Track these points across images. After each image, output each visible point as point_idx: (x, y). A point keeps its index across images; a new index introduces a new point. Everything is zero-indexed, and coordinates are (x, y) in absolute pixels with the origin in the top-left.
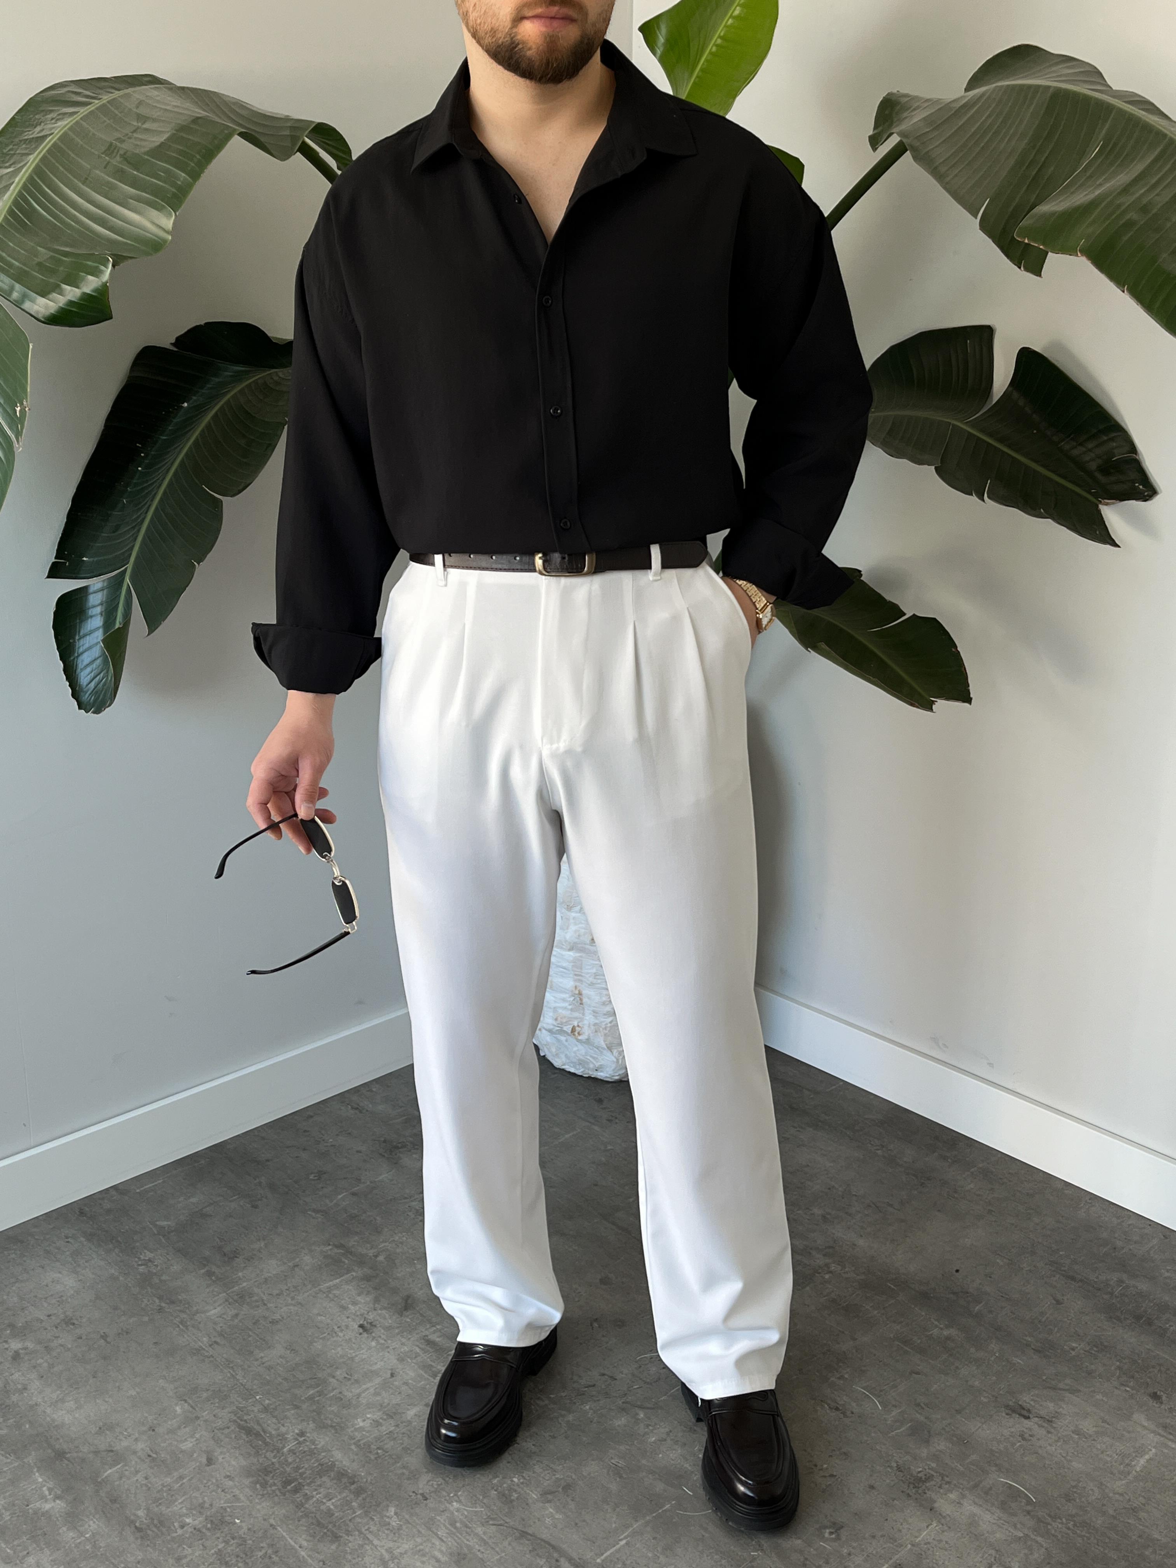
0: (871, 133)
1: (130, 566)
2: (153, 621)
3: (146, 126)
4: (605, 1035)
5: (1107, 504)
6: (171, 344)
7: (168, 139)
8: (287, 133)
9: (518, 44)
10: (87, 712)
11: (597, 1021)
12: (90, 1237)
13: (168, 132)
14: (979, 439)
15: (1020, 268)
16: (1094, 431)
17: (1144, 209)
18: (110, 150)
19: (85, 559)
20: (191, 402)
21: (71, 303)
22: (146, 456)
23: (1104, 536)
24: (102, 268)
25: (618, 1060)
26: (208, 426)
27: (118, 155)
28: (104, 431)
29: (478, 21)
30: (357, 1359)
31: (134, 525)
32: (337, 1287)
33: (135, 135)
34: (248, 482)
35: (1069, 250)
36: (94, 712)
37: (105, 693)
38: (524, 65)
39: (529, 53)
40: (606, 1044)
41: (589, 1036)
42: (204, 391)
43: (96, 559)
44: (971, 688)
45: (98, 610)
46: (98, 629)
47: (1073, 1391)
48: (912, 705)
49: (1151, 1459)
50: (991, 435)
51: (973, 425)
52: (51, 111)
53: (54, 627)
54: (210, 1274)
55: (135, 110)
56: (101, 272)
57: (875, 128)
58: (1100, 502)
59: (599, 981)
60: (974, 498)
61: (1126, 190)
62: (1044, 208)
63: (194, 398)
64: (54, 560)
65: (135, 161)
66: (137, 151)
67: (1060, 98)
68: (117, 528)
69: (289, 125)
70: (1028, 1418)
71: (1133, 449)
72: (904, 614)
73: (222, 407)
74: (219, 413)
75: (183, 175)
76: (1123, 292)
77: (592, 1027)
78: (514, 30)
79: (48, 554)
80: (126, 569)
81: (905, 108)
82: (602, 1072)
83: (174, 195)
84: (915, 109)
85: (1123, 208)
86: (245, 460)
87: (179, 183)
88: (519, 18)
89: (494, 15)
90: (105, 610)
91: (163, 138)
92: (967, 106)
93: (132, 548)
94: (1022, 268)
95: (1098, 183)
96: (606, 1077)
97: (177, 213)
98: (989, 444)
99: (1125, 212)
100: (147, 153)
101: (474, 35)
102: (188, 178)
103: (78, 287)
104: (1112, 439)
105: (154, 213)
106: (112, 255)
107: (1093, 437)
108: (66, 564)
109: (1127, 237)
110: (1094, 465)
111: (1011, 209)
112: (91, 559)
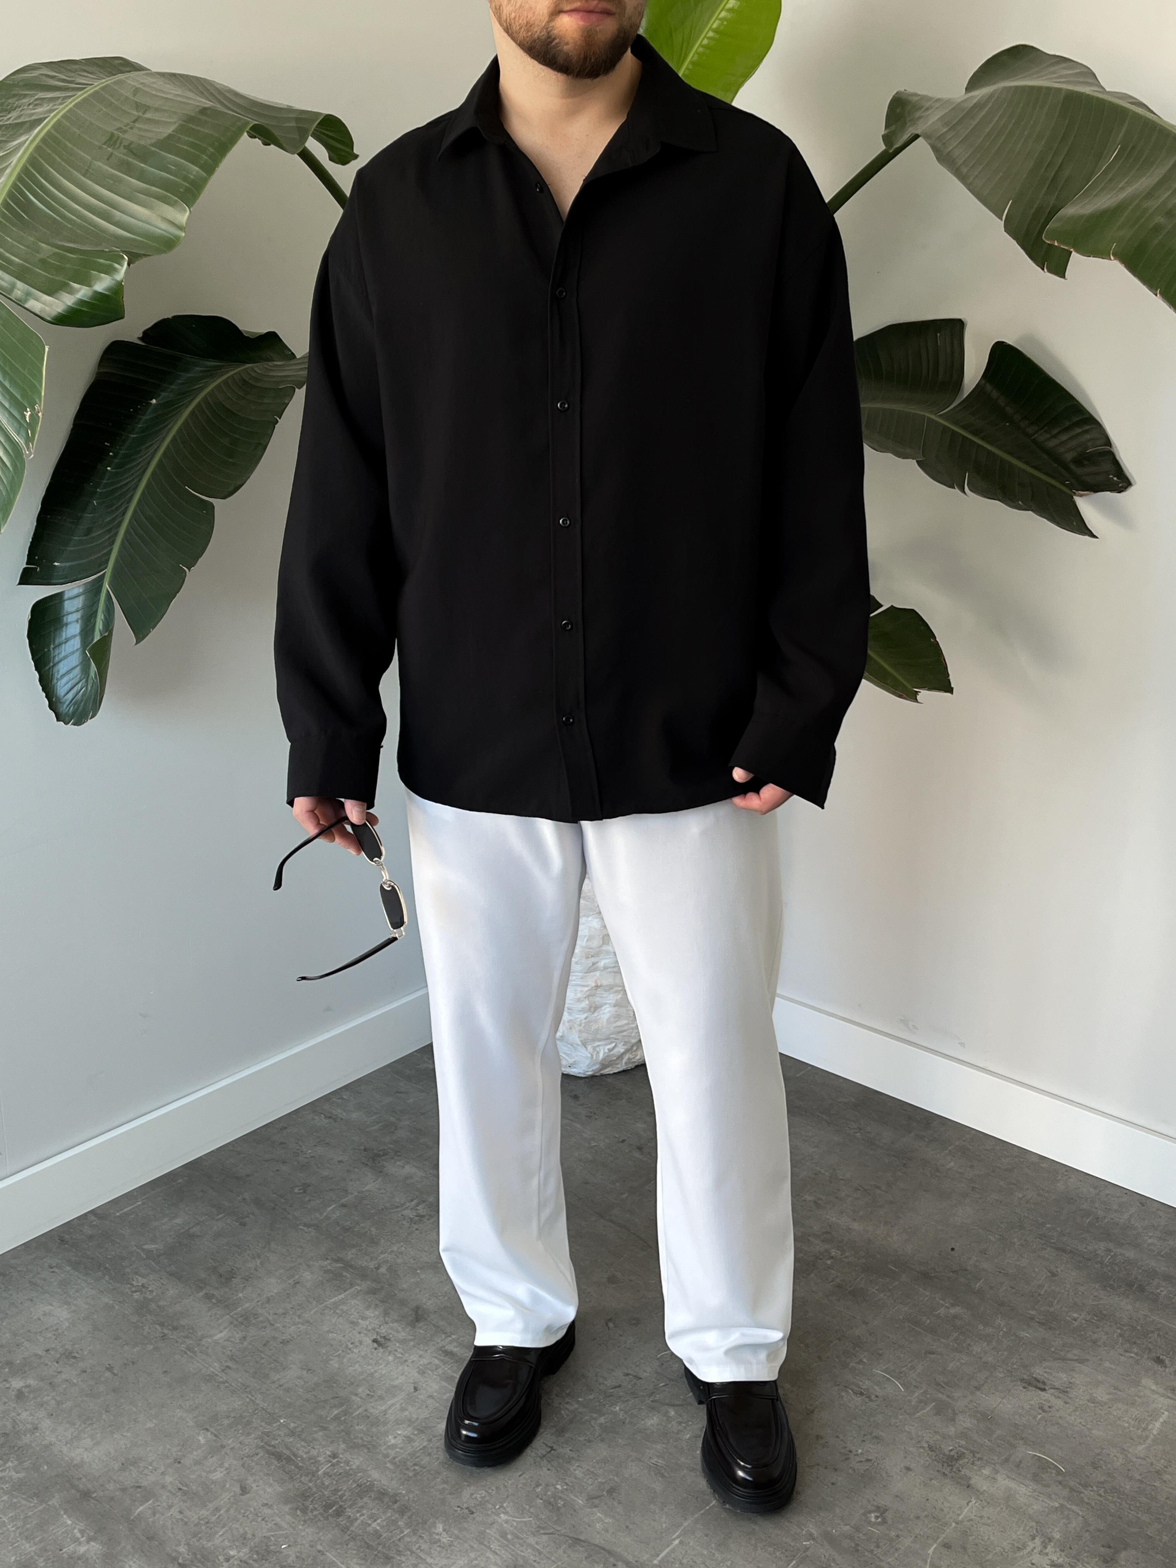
0: (885, 131)
1: (108, 571)
2: (140, 629)
3: (148, 115)
4: (580, 1031)
5: (1081, 496)
6: (139, 338)
7: (176, 131)
8: (293, 124)
9: (554, 39)
10: (66, 723)
11: (571, 1018)
12: (76, 1265)
13: (175, 123)
14: (953, 431)
15: (1043, 269)
16: (1067, 424)
18: (112, 141)
19: (56, 564)
20: (160, 398)
21: (81, 302)
22: (115, 456)
23: (1080, 527)
24: (116, 266)
25: (592, 1055)
26: (186, 423)
27: (122, 148)
28: (72, 429)
29: (513, 15)
30: (377, 1375)
31: (109, 527)
32: (343, 1302)
33: (137, 125)
34: (239, 483)
35: (1101, 253)
36: (74, 724)
37: (85, 704)
38: (560, 60)
39: (566, 48)
40: (581, 1041)
42: (172, 387)
43: (68, 564)
44: (952, 678)
45: (77, 616)
46: (75, 636)
47: (1081, 1361)
48: (900, 696)
49: (1165, 1422)
50: (964, 427)
51: (945, 417)
52: (25, 96)
53: (29, 636)
54: (209, 1297)
55: (131, 97)
56: (115, 270)
57: (887, 127)
58: (1075, 493)
60: (957, 491)
61: (1150, 194)
62: (1070, 211)
63: (163, 394)
64: (25, 566)
65: (143, 154)
66: (142, 143)
67: (1073, 100)
68: (89, 531)
69: (294, 115)
70: (1043, 1390)
71: (1108, 442)
72: (881, 606)
73: (199, 405)
74: (196, 411)
75: (196, 168)
76: (1156, 295)
77: (567, 1024)
78: (552, 24)
79: (19, 559)
80: (104, 574)
81: (917, 107)
82: (575, 1068)
83: (187, 190)
84: (927, 109)
85: (1150, 211)
86: (230, 460)
87: (192, 177)
88: (557, 12)
89: (531, 8)
90: (82, 617)
91: (170, 130)
92: (979, 106)
93: (109, 553)
94: (1045, 270)
95: (1120, 186)
96: (580, 1073)
97: (192, 209)
98: (963, 437)
99: (1153, 215)
100: (153, 145)
101: (508, 30)
102: (200, 171)
103: (90, 286)
104: (1086, 432)
105: (165, 207)
106: (124, 252)
107: (1067, 429)
108: (38, 570)
109: (1156, 242)
110: (1069, 456)
111: (1033, 210)
112: (64, 564)
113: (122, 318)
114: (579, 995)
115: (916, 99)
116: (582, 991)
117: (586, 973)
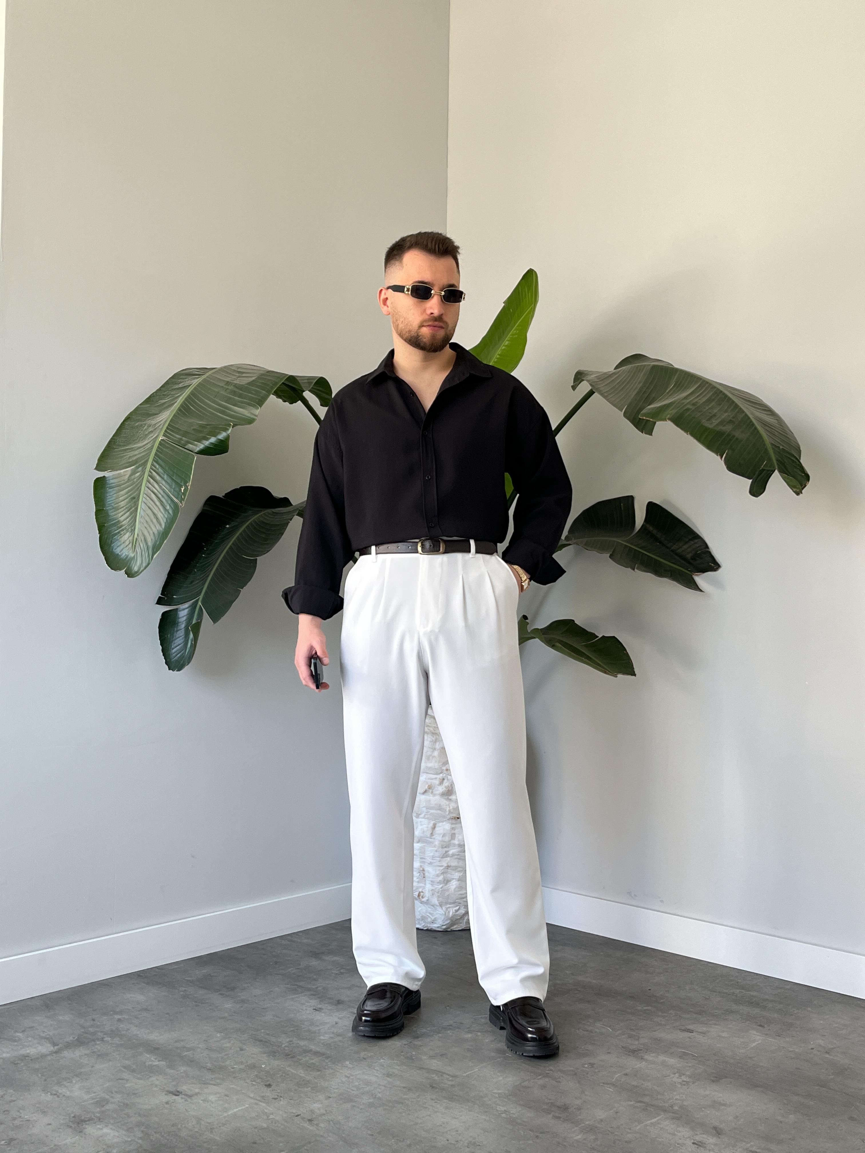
0: (572, 384)
1: (201, 597)
2: (216, 618)
3: (244, 375)
4: (438, 897)
5: (697, 575)
6: (223, 496)
7: (256, 379)
8: (306, 381)
10: (173, 671)
11: (433, 888)
13: (256, 376)
14: (630, 547)
15: (642, 433)
16: (687, 540)
17: (694, 404)
18: (228, 384)
19: (174, 597)
20: (231, 525)
21: (212, 444)
22: (207, 549)
23: (695, 586)
25: (445, 913)
26: (243, 531)
27: (233, 386)
28: (189, 534)
29: (403, 328)
30: (315, 1019)
31: (203, 578)
32: (297, 997)
33: (239, 378)
35: (665, 420)
36: (177, 671)
37: (184, 661)
39: (424, 340)
40: (439, 903)
41: (428, 897)
42: (237, 520)
43: (181, 596)
44: (635, 670)
45: (183, 618)
47: (715, 1024)
49: (759, 1043)
50: (635, 546)
51: (627, 541)
52: (188, 377)
53: (159, 628)
54: (221, 994)
55: (236, 370)
56: (228, 429)
57: (574, 383)
58: (693, 574)
59: (435, 861)
60: (630, 569)
61: (686, 398)
62: (651, 407)
63: (233, 523)
65: (240, 387)
66: (241, 383)
67: (654, 369)
68: (192, 582)
69: (307, 378)
70: (693, 1032)
71: (707, 546)
72: (598, 637)
73: (250, 524)
74: (246, 529)
75: (264, 392)
77: (431, 892)
78: (419, 330)
79: (157, 593)
80: (199, 599)
81: (586, 374)
82: (435, 923)
83: (260, 400)
84: (591, 374)
86: (266, 542)
87: (262, 395)
88: (421, 326)
89: (411, 325)
90: (187, 618)
91: (254, 378)
93: (202, 589)
94: (644, 433)
96: (438, 927)
98: (633, 548)
99: (686, 405)
100: (246, 384)
101: (401, 335)
102: (266, 393)
103: (216, 437)
104: (696, 543)
105: (250, 407)
106: (232, 423)
107: (686, 543)
108: (166, 598)
109: (687, 414)
110: (689, 556)
111: (637, 409)
112: (178, 597)
113: (227, 452)
114: (438, 872)
116: (439, 870)
117: (442, 858)
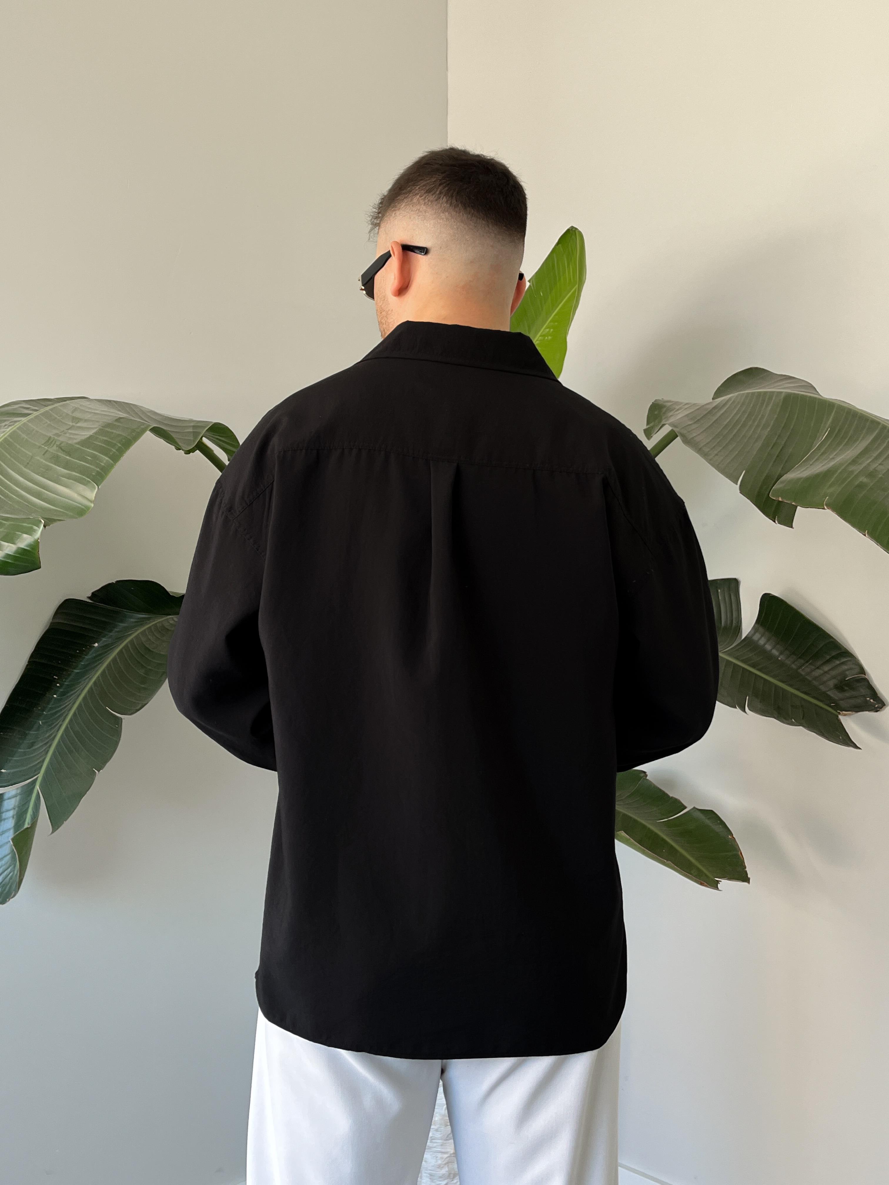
0: (645, 427)
1: (40, 776)
2: (56, 821)
3: (78, 425)
5: (845, 715)
6: (89, 598)
7: (96, 433)
8: (191, 430)
13: (96, 428)
14: (735, 665)
15: (775, 522)
16: (828, 657)
17: (871, 475)
18: (49, 441)
19: (3, 771)
20: (101, 642)
21: (8, 556)
22: (61, 685)
23: (846, 740)
24: (35, 527)
26: (114, 660)
27: (55, 446)
28: (27, 665)
31: (47, 741)
33: (70, 431)
34: (146, 703)
35: (817, 505)
37: (11, 887)
42: (111, 634)
43: (12, 771)
44: (748, 869)
45: (11, 813)
46: (9, 829)
48: (701, 884)
50: (743, 661)
51: (729, 654)
52: (5, 421)
55: (70, 414)
56: (35, 531)
57: (648, 423)
58: (839, 713)
59: (435, 1145)
60: (738, 710)
61: (855, 461)
62: (790, 476)
63: (104, 639)
65: (69, 450)
66: (70, 442)
67: (790, 400)
68: (32, 744)
69: (192, 424)
71: (862, 671)
72: (685, 808)
73: (126, 646)
74: (124, 650)
75: (107, 458)
76: (865, 535)
80: (37, 779)
81: (669, 409)
83: (98, 473)
84: (678, 410)
85: (855, 473)
86: (143, 686)
87: (103, 464)
90: (17, 813)
91: (91, 432)
93: (43, 761)
94: (776, 522)
95: (831, 457)
97: (100, 487)
98: (743, 668)
99: (857, 476)
100: (78, 443)
102: (110, 460)
103: (14, 543)
104: (843, 663)
105: (81, 487)
106: (43, 518)
107: (828, 661)
109: (861, 495)
110: (832, 683)
111: (763, 477)
112: (9, 771)
113: (40, 568)
114: (440, 1162)
115: (669, 404)
116: (442, 1158)
117: (446, 1140)
